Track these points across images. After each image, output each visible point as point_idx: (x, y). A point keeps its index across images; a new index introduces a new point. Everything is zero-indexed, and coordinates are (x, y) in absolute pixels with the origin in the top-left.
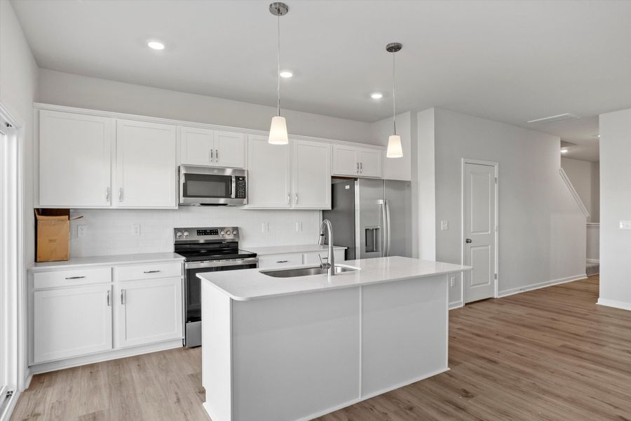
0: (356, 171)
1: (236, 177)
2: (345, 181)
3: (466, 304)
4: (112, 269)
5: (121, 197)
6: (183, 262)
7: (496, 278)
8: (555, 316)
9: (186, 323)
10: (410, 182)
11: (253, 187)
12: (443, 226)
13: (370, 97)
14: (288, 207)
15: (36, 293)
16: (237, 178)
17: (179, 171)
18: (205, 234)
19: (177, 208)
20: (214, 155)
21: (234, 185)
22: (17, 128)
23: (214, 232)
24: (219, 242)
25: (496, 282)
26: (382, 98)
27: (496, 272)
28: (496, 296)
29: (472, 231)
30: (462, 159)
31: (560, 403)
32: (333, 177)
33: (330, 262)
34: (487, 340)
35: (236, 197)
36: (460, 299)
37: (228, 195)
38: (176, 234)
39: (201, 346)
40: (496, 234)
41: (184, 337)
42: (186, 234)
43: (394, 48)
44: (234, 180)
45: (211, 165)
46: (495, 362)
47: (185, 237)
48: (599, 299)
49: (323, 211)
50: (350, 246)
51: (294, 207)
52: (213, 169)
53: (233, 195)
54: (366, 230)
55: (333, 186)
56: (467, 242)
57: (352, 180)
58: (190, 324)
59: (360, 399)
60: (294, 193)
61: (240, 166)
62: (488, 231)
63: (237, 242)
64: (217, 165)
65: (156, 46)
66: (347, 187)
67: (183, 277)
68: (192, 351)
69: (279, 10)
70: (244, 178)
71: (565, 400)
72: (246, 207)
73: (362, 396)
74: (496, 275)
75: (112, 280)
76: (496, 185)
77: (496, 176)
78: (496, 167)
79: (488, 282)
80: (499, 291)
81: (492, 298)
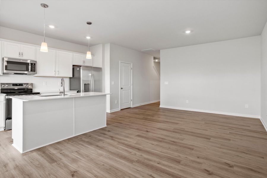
0: (82, 64)
2: (77, 67)
3: (121, 110)
6: (5, 96)
8: (146, 111)
9: (6, 120)
10: (101, 68)
11: (39, 67)
12: (113, 83)
13: (86, 38)
14: (54, 76)
16: (32, 64)
17: (3, 60)
18: (16, 86)
19: (2, 74)
20: (21, 54)
21: (30, 67)
23: (21, 85)
24: (24, 89)
25: (132, 102)
26: (90, 38)
27: (132, 99)
28: (132, 107)
29: (123, 85)
30: (120, 61)
31: (134, 130)
32: (73, 65)
33: (63, 91)
34: (122, 118)
35: (31, 71)
36: (119, 108)
37: (27, 70)
38: (1, 86)
39: (11, 129)
40: (132, 87)
41: (5, 126)
42: (7, 85)
43: (89, 23)
44: (30, 64)
45: (20, 58)
46: (122, 123)
47: (6, 87)
49: (70, 78)
50: (79, 90)
51: (57, 76)
52: (20, 60)
54: (85, 84)
55: (73, 69)
56: (121, 89)
57: (80, 66)
58: (8, 121)
59: (74, 136)
60: (57, 70)
61: (33, 59)
62: (129, 85)
63: (32, 89)
64: (22, 58)
66: (78, 69)
67: (5, 102)
68: (9, 131)
69: (44, 6)
70: (35, 64)
71: (136, 129)
72: (36, 75)
73: (75, 135)
76: (132, 70)
77: (132, 67)
78: (132, 64)
79: (129, 102)
80: (132, 105)
81: (130, 108)
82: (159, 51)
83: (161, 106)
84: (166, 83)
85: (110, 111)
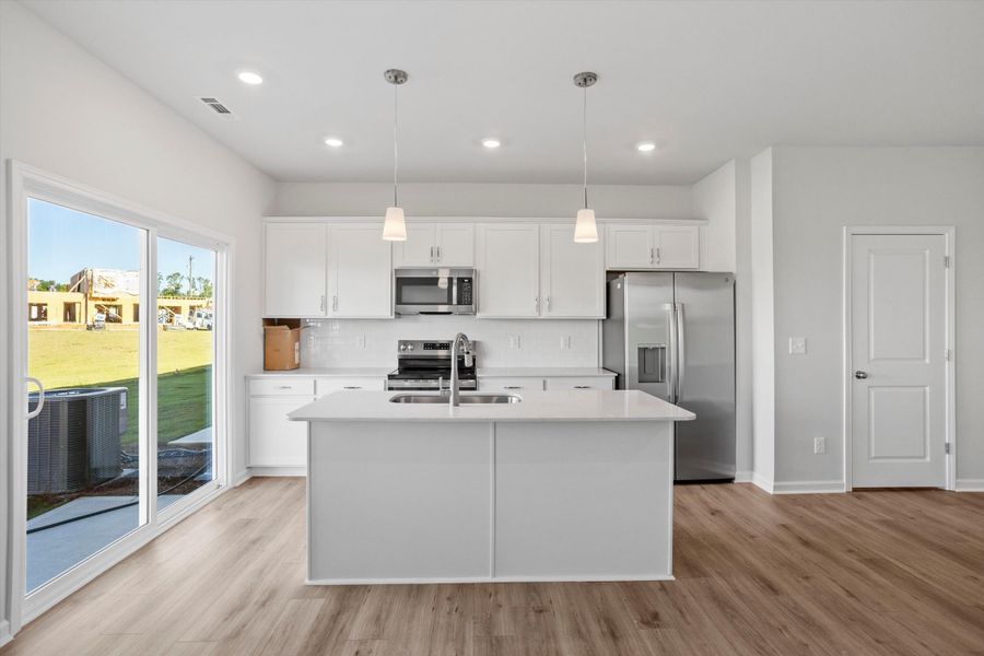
0: (648, 262)
1: (458, 279)
3: (855, 490)
4: (315, 382)
5: (335, 306)
6: (387, 379)
7: (948, 451)
11: (484, 290)
12: (795, 345)
14: (535, 315)
15: (252, 399)
16: (460, 280)
18: (433, 349)
19: (394, 317)
20: (435, 253)
21: (456, 289)
22: (227, 245)
23: (444, 347)
25: (950, 460)
26: (655, 149)
27: (949, 437)
29: (872, 357)
30: (845, 228)
32: (608, 272)
35: (459, 303)
37: (450, 302)
38: (400, 348)
42: (410, 347)
44: (456, 282)
45: (432, 265)
47: (410, 352)
49: (596, 321)
50: (620, 373)
51: (545, 314)
53: (455, 301)
55: (609, 286)
56: (858, 377)
59: (489, 579)
60: (545, 296)
62: (923, 359)
64: (438, 266)
65: (334, 143)
66: (619, 286)
69: (396, 79)
70: (470, 280)
74: (948, 445)
75: (315, 393)
76: (949, 273)
77: (949, 251)
78: (949, 237)
79: (924, 457)
80: (957, 477)
81: (936, 489)
85: (775, 488)
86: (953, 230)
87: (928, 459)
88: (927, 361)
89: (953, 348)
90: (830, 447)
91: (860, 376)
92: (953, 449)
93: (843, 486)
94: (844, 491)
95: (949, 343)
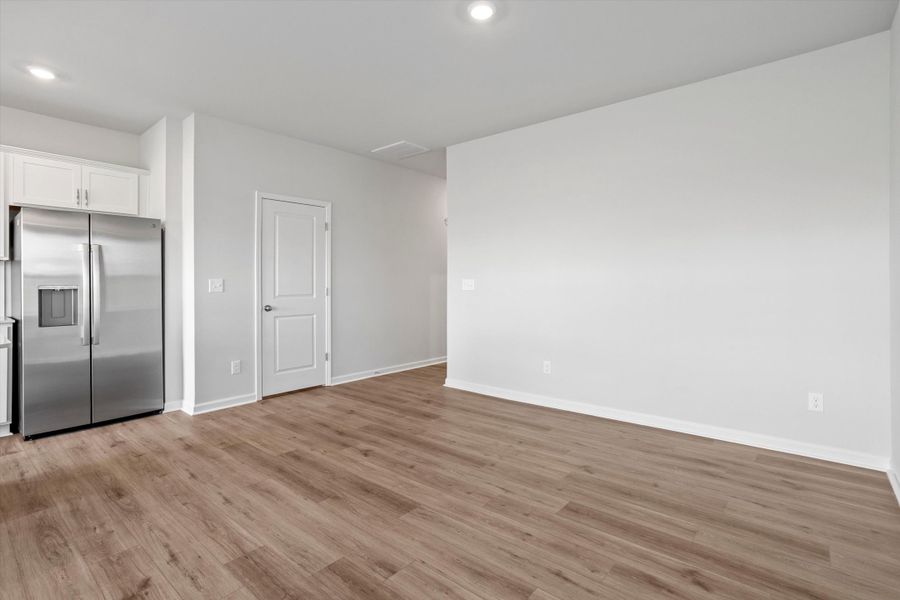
3: (264, 398)
7: (327, 359)
12: (214, 285)
25: (328, 365)
27: (328, 349)
28: (328, 382)
29: (277, 294)
30: (256, 194)
32: (12, 207)
36: (253, 391)
40: (327, 300)
48: (447, 380)
54: (40, 291)
56: (266, 310)
62: (310, 295)
74: (327, 355)
76: (328, 234)
77: (328, 219)
78: (328, 208)
79: (312, 365)
80: (332, 376)
81: (320, 387)
82: (444, 151)
83: (451, 382)
84: (468, 284)
85: (195, 409)
86: (330, 205)
87: (315, 367)
88: (315, 296)
89: (330, 287)
90: (244, 367)
91: (268, 309)
92: (330, 357)
93: (254, 397)
94: (255, 401)
95: (327, 284)
